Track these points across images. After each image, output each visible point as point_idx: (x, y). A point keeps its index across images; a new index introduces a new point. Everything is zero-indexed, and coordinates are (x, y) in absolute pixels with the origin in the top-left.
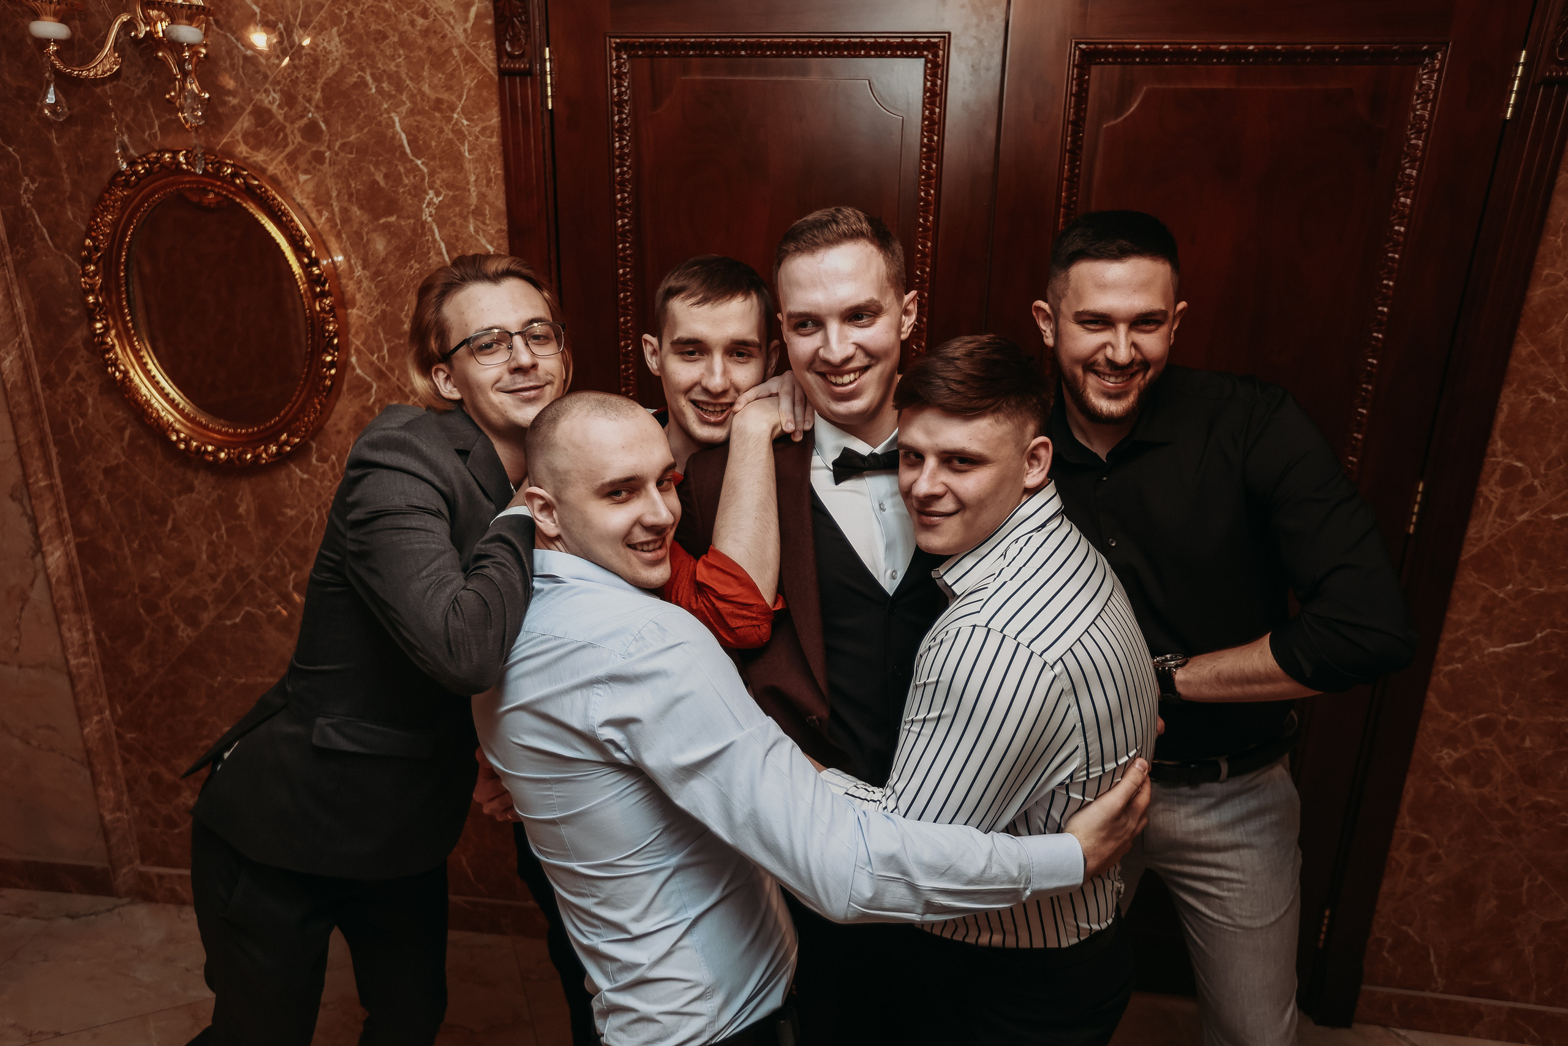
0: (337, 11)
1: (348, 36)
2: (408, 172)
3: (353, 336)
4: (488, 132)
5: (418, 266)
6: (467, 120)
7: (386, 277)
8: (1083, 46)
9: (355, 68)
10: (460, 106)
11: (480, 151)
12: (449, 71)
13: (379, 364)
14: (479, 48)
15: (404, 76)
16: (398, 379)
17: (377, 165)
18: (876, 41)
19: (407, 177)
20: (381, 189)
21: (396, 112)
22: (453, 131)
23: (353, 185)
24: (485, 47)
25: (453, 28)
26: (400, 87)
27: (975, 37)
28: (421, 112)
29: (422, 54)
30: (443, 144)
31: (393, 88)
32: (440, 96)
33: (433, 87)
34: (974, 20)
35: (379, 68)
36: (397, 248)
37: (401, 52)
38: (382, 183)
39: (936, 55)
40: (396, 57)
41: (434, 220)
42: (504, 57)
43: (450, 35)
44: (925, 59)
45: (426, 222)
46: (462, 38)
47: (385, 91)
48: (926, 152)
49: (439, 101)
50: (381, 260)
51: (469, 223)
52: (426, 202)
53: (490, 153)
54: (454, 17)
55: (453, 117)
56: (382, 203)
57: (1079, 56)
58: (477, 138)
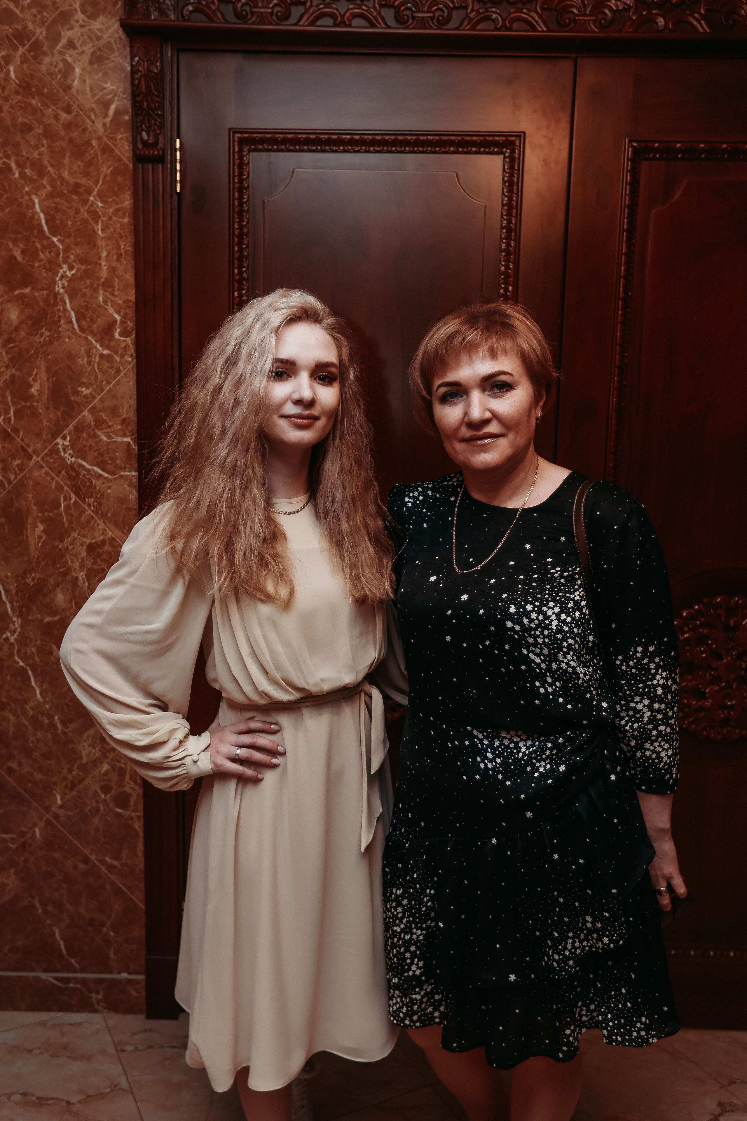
2: (44, 247)
4: (120, 214)
5: (48, 334)
6: (102, 202)
7: (17, 343)
8: (635, 144)
10: (96, 190)
11: (112, 230)
12: (87, 160)
13: (4, 426)
14: (116, 140)
15: (46, 163)
16: (22, 440)
17: (15, 241)
18: (463, 140)
19: (43, 253)
20: (18, 263)
21: (36, 195)
22: (88, 212)
24: (121, 139)
25: (93, 122)
26: (41, 171)
27: (546, 137)
28: (61, 195)
29: (64, 144)
30: (79, 223)
31: (34, 173)
32: (78, 181)
33: (72, 173)
34: (544, 123)
35: (23, 156)
36: (30, 317)
37: (45, 142)
38: (19, 258)
39: (513, 152)
40: (40, 146)
41: (66, 292)
42: (140, 146)
43: (90, 129)
44: (505, 155)
45: (58, 293)
46: (101, 131)
47: (27, 176)
48: (506, 232)
49: (77, 186)
50: (13, 327)
51: (99, 294)
52: (59, 275)
53: (122, 232)
54: (95, 113)
55: (89, 200)
56: (18, 276)
57: (632, 152)
58: (110, 218)
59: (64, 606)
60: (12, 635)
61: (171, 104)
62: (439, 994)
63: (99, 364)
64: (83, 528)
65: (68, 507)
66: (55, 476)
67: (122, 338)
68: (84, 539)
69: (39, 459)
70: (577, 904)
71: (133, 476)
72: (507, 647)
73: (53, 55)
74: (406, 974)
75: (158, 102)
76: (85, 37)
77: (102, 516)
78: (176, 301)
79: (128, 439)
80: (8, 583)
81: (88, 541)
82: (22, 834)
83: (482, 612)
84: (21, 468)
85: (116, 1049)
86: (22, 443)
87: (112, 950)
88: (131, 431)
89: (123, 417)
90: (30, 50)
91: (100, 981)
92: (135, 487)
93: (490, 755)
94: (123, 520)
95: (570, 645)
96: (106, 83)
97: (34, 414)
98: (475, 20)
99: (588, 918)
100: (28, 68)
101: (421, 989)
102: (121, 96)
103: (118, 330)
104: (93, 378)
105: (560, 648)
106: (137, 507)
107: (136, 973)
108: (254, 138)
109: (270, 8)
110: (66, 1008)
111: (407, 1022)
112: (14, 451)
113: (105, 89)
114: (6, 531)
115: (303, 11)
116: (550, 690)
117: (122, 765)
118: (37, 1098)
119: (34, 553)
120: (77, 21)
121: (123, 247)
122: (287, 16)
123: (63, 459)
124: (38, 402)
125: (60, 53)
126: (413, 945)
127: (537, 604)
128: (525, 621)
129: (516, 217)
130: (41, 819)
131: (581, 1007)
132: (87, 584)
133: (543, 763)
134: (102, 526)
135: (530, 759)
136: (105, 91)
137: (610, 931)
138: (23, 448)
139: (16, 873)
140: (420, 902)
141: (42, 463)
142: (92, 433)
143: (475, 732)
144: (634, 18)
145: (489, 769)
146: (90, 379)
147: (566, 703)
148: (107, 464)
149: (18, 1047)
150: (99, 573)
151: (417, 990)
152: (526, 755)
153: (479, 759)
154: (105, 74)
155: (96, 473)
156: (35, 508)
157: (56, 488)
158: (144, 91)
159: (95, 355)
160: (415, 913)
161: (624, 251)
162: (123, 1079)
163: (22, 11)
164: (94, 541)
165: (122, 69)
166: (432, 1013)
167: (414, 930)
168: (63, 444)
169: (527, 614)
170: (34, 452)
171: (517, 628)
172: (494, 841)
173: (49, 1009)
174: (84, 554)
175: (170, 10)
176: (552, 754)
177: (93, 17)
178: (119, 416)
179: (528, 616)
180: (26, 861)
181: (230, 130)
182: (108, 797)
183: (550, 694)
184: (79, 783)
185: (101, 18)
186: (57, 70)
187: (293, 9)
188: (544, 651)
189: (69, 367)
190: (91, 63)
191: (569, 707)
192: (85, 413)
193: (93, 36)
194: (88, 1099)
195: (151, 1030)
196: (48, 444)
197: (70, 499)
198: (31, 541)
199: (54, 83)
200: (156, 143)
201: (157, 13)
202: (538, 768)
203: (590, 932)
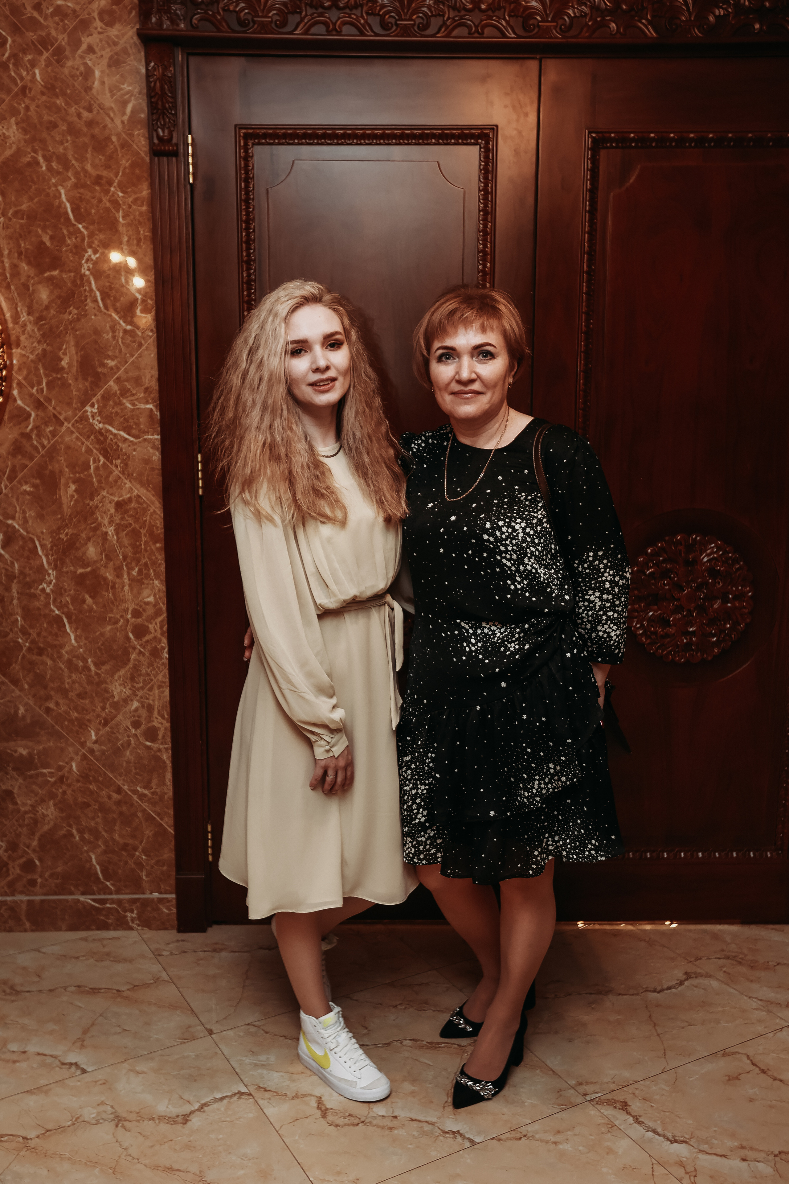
0: (15, 105)
1: (24, 125)
2: (71, 234)
3: (16, 372)
4: (139, 202)
5: (76, 312)
6: (122, 192)
7: (48, 321)
8: (594, 135)
9: (29, 150)
10: (116, 181)
11: (132, 217)
12: (107, 154)
13: (38, 396)
14: (133, 135)
15: (70, 157)
16: (54, 408)
17: (44, 229)
18: (443, 133)
19: (70, 238)
20: (47, 248)
21: (62, 186)
22: (110, 201)
23: (23, 245)
24: (138, 135)
25: (112, 120)
26: (66, 165)
27: (516, 129)
28: (84, 186)
29: (86, 140)
30: (101, 211)
31: (60, 166)
32: (100, 173)
33: (94, 166)
34: (514, 117)
35: (50, 151)
36: (59, 297)
37: (69, 138)
38: (48, 244)
39: (487, 143)
40: (64, 141)
41: (91, 273)
42: (156, 141)
43: (110, 126)
44: (480, 145)
45: (84, 275)
46: (120, 126)
47: (53, 168)
48: (483, 215)
49: (99, 177)
50: (44, 307)
51: (121, 275)
52: (85, 258)
53: (141, 219)
54: (114, 111)
55: (110, 190)
56: (47, 260)
57: (592, 142)
58: (130, 207)
59: (95, 558)
60: (48, 586)
61: (183, 103)
62: (440, 838)
63: (122, 338)
64: (111, 487)
65: (97, 468)
66: (84, 440)
67: (143, 315)
68: (112, 497)
69: (70, 425)
70: (542, 754)
71: (156, 439)
72: (485, 555)
73: (74, 59)
74: (414, 822)
75: (171, 103)
76: (103, 42)
77: (129, 476)
78: (191, 281)
79: (150, 406)
80: (43, 539)
81: (116, 499)
82: (60, 768)
83: (465, 529)
84: (54, 434)
85: (154, 955)
86: (53, 411)
87: (144, 873)
88: (153, 399)
89: (145, 386)
90: (53, 55)
91: (134, 901)
92: (157, 449)
93: (473, 641)
94: (147, 480)
95: (532, 552)
96: (124, 84)
97: (65, 385)
98: (451, 27)
99: (551, 765)
100: (52, 71)
101: (426, 833)
102: (137, 95)
103: (140, 308)
104: (117, 351)
105: (525, 554)
106: (160, 467)
107: (166, 892)
108: (258, 134)
109: (269, 17)
110: (104, 926)
111: (416, 860)
112: (47, 419)
113: (122, 89)
114: (41, 491)
115: (299, 20)
116: (519, 586)
117: (151, 702)
118: (91, 989)
119: (67, 510)
120: (96, 28)
121: (142, 232)
122: (284, 24)
123: (92, 425)
124: (67, 374)
125: (82, 57)
126: (419, 797)
127: (507, 520)
128: (498, 533)
129: (492, 202)
130: (77, 754)
131: (547, 838)
132: (115, 537)
133: (513, 644)
134: (128, 485)
135: (503, 641)
136: (122, 92)
137: (566, 772)
138: (55, 416)
139: (55, 805)
140: (423, 763)
141: (73, 429)
142: (118, 401)
143: (463, 624)
144: (590, 23)
145: (472, 651)
146: (114, 352)
147: (531, 596)
148: (132, 428)
149: (65, 956)
150: (127, 527)
151: (422, 833)
152: (500, 639)
153: (465, 644)
154: (122, 76)
155: (122, 437)
156: (67, 470)
157: (86, 451)
158: (160, 93)
159: (119, 331)
160: (420, 772)
161: (587, 230)
162: (164, 973)
163: (46, 19)
164: (121, 499)
165: (138, 72)
166: (435, 854)
167: (419, 786)
168: (92, 412)
169: (499, 528)
170: (66, 419)
171: (492, 539)
172: (478, 708)
173: (88, 929)
174: (113, 511)
175: (181, 20)
176: (520, 637)
177: (110, 24)
178: (142, 386)
179: (500, 530)
180: (64, 793)
181: (236, 126)
182: (139, 731)
183: (519, 589)
184: (112, 720)
185: (117, 26)
186: (78, 73)
187: (290, 17)
188: (513, 557)
189: (96, 342)
190: (109, 66)
191: (534, 599)
192: (111, 383)
193: (110, 42)
194: (135, 987)
195: (183, 941)
196: (77, 411)
197: (99, 461)
198: (64, 500)
199: (76, 84)
200: (171, 138)
201: (169, 23)
202: (509, 648)
203: (553, 775)
